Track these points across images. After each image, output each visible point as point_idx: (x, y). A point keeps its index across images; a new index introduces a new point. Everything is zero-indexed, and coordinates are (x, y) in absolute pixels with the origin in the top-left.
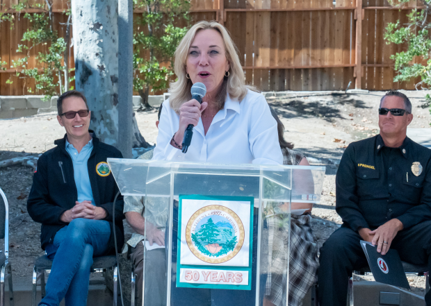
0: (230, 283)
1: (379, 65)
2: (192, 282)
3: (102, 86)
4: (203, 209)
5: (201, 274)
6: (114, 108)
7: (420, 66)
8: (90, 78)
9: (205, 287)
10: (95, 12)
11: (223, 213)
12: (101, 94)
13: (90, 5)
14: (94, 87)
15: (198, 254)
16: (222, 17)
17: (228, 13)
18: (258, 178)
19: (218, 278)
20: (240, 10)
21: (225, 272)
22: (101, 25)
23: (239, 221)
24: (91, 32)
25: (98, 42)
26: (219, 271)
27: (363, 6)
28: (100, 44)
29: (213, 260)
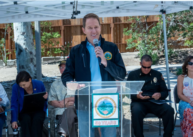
0: (112, 125)
1: (120, 44)
2: (98, 125)
3: (26, 55)
4: (101, 98)
5: (101, 122)
6: (31, 64)
7: (135, 43)
8: (22, 53)
9: (103, 127)
10: (23, 28)
11: (108, 99)
12: (26, 59)
13: (21, 25)
14: (23, 56)
15: (100, 115)
16: (63, 28)
17: (65, 27)
18: (120, 86)
19: (108, 123)
20: (69, 25)
21: (110, 121)
22: (25, 33)
23: (114, 102)
24: (21, 36)
25: (24, 39)
26: (108, 121)
27: (113, 22)
28: (25, 40)
29: (105, 117)
